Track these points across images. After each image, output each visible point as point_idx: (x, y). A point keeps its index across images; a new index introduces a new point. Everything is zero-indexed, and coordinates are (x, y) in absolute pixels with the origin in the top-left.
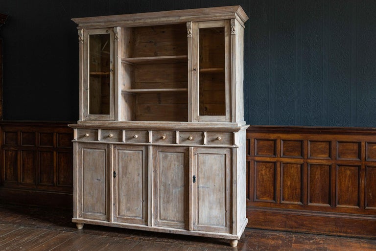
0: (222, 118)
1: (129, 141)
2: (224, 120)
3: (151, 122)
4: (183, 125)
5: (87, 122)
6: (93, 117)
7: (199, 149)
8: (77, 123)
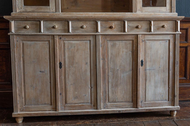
0: (163, 9)
1: (76, 31)
2: (165, 11)
3: (95, 13)
4: (128, 15)
5: (24, 14)
6: (29, 8)
7: (146, 36)
8: (10, 15)
